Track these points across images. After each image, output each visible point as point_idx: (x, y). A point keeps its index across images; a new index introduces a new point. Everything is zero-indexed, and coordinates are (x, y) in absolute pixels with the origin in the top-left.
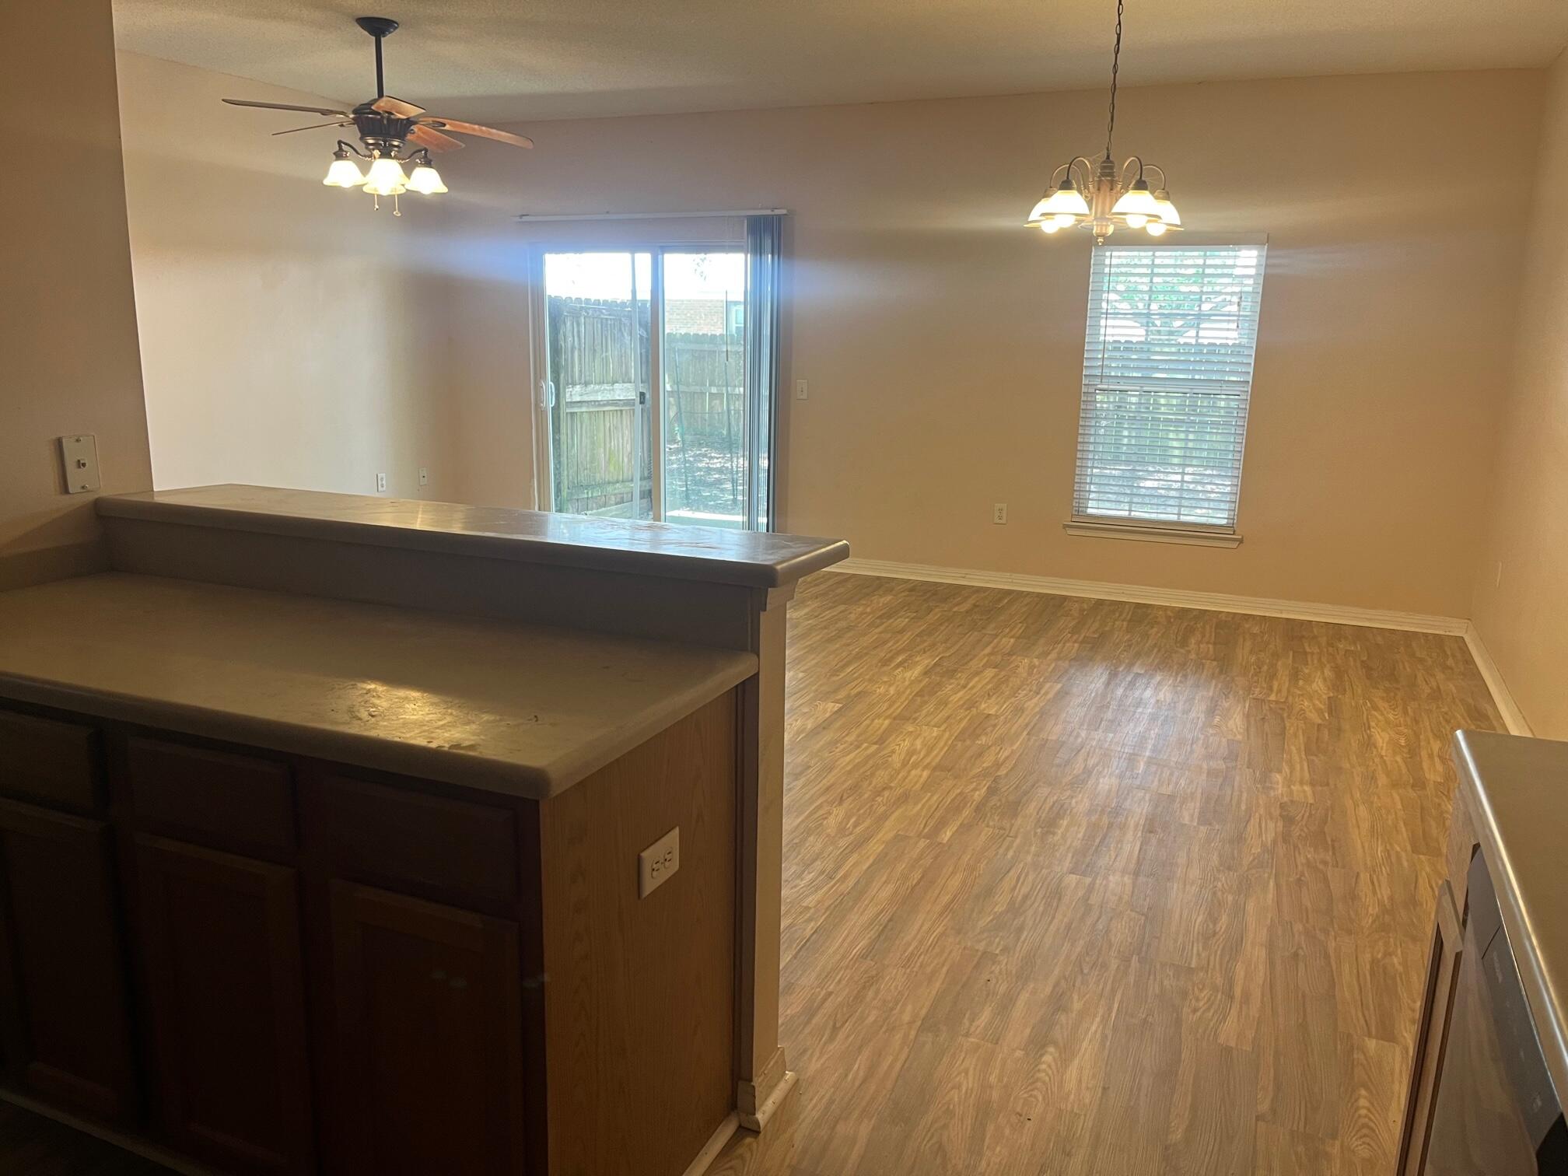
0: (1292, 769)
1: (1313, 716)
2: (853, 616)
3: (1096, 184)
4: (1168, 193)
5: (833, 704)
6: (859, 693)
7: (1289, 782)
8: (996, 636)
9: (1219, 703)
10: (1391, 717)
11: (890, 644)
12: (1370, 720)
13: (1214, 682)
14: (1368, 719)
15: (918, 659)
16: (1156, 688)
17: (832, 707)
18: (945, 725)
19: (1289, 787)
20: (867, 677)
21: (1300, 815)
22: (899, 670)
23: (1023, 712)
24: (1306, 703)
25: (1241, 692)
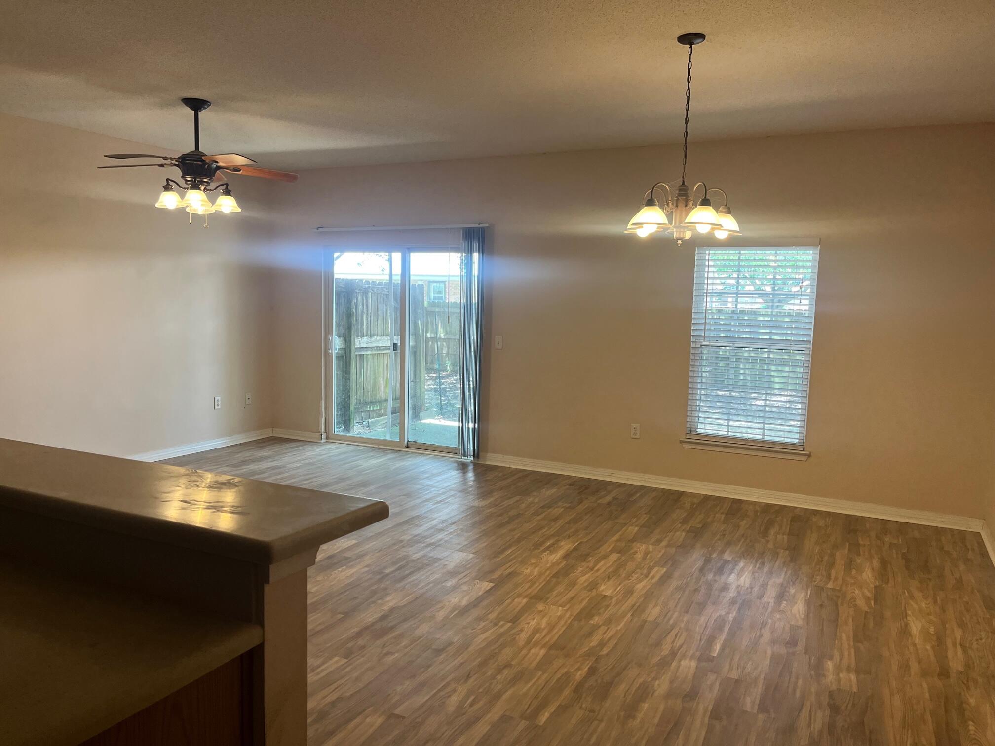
0: (842, 657)
1: (861, 603)
2: (523, 506)
3: (675, 202)
4: (729, 208)
5: (488, 583)
6: (510, 574)
7: (838, 669)
8: (625, 524)
9: (787, 589)
10: (924, 605)
11: (545, 530)
12: (907, 609)
13: (785, 569)
14: (905, 608)
15: (562, 543)
16: (738, 574)
17: (486, 585)
18: (568, 606)
19: (838, 674)
20: (519, 559)
21: (845, 705)
22: (546, 553)
23: (632, 594)
24: (857, 591)
25: (805, 579)
